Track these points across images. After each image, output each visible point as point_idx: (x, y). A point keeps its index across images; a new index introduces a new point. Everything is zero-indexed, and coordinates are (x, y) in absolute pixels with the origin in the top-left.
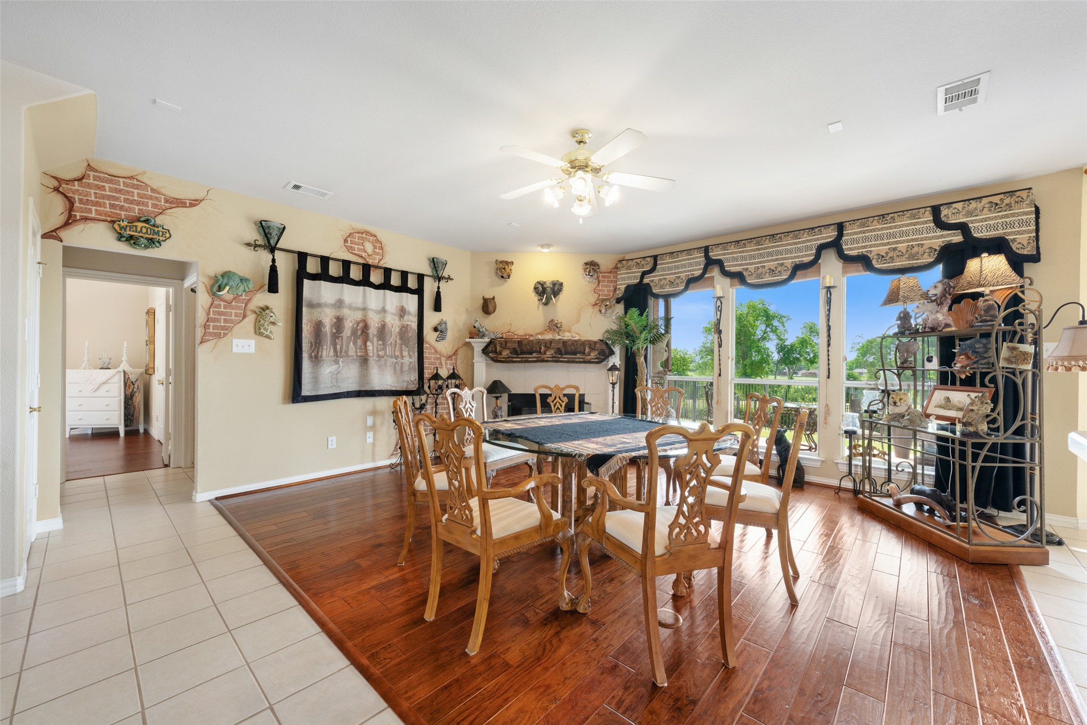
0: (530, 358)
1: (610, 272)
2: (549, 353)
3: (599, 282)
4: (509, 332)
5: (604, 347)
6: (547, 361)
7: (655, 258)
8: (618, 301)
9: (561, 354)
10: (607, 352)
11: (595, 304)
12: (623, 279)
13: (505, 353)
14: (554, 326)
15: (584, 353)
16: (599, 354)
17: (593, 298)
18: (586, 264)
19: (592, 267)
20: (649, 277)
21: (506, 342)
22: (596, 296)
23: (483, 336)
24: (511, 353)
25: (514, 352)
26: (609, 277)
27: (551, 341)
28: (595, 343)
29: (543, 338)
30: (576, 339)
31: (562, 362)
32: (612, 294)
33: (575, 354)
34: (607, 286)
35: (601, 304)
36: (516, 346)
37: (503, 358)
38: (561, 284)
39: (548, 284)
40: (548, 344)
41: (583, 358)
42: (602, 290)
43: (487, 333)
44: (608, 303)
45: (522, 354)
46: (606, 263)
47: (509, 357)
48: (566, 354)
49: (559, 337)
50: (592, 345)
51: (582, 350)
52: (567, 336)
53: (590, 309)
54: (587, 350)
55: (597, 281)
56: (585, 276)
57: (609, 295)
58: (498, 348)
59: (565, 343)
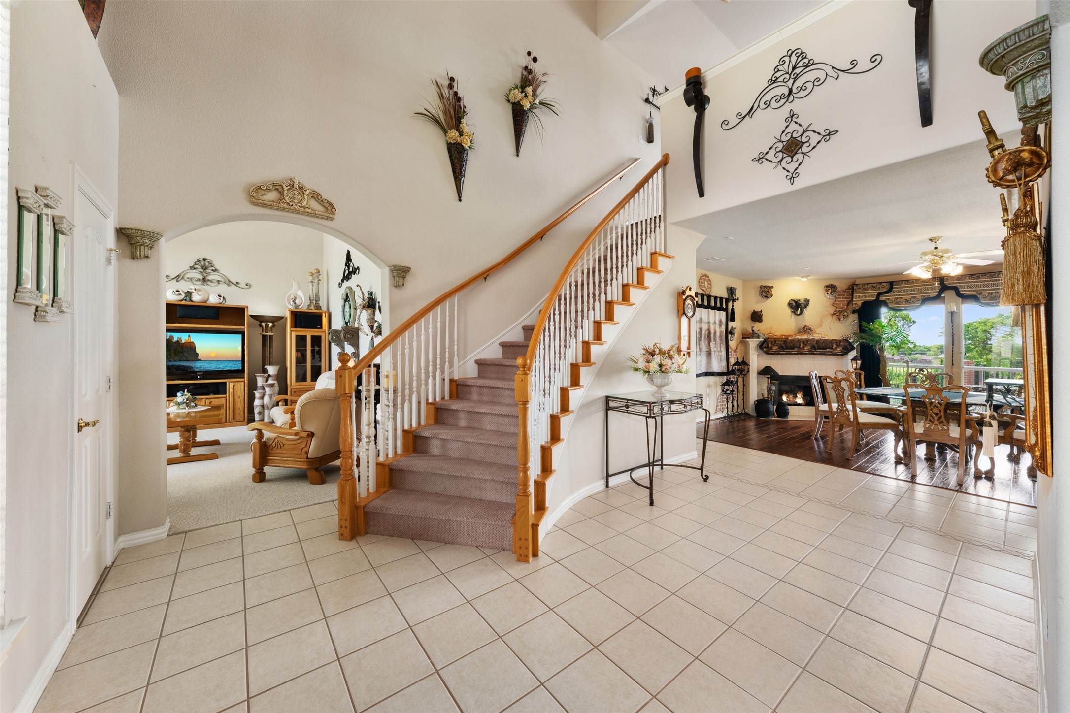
0: (793, 351)
1: (845, 292)
2: (806, 349)
3: (836, 299)
4: (770, 334)
5: (847, 344)
6: (806, 354)
7: (891, 284)
8: (854, 312)
9: (815, 349)
10: (849, 347)
11: (834, 314)
12: (859, 297)
13: (775, 348)
14: (806, 330)
15: (832, 348)
16: (843, 349)
17: (832, 310)
18: (827, 286)
19: (831, 288)
20: (885, 296)
21: (775, 341)
22: (834, 308)
23: (758, 337)
24: (779, 348)
25: (781, 347)
26: (844, 295)
27: (808, 340)
28: (840, 341)
29: (801, 338)
30: (826, 338)
31: (816, 354)
32: (846, 306)
33: (826, 349)
34: (842, 301)
35: (839, 314)
36: (782, 343)
37: (773, 351)
38: (809, 301)
39: (802, 301)
40: (806, 342)
41: (831, 352)
42: (838, 304)
43: (760, 335)
44: (846, 314)
45: (786, 348)
46: (841, 285)
47: (777, 351)
48: (818, 349)
49: (812, 337)
50: (838, 343)
51: (831, 346)
52: (816, 337)
53: (830, 318)
54: (834, 346)
55: (835, 299)
56: (826, 294)
57: (844, 307)
58: (770, 344)
59: (818, 341)
